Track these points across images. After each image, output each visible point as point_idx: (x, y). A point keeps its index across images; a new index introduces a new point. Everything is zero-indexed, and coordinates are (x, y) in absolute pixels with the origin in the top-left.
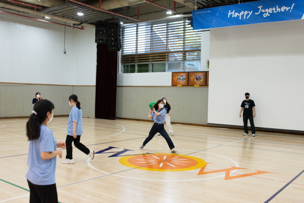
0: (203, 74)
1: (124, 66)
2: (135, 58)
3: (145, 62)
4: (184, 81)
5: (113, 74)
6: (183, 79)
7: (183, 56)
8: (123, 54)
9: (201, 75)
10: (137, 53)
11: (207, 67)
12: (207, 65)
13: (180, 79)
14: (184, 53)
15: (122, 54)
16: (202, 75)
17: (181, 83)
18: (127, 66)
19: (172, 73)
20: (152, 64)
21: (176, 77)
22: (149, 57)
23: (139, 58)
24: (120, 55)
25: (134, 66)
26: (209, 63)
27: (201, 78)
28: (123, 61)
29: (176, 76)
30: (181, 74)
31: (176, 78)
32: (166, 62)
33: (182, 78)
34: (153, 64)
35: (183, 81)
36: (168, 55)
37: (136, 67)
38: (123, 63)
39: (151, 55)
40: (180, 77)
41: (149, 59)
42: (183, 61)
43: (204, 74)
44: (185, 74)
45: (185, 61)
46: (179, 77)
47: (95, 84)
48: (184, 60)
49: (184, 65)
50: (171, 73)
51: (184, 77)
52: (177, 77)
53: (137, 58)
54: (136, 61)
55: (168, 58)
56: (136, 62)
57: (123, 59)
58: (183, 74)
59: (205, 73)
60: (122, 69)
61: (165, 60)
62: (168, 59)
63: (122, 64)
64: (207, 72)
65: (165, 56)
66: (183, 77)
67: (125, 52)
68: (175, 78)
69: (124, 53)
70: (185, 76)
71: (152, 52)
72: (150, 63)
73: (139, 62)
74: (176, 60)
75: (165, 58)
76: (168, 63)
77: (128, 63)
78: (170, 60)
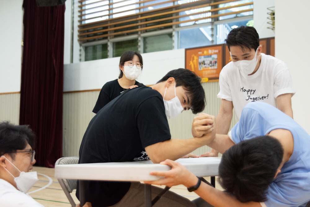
1: (86, 48)
2: (106, 28)
3: (128, 34)
4: (213, 68)
5: (54, 61)
6: (211, 62)
7: (212, 12)
8: (83, 23)
10: (111, 17)
11: (270, 26)
12: (270, 21)
13: (204, 63)
14: (213, 4)
15: (80, 21)
17: (207, 72)
18: (94, 47)
19: (186, 50)
20: (145, 39)
21: (193, 59)
22: (136, 22)
23: (115, 26)
24: (77, 24)
25: (105, 47)
26: (274, 14)
28: (83, 36)
29: (195, 58)
30: (205, 52)
31: (195, 61)
32: (174, 30)
33: (208, 61)
34: (147, 40)
35: (210, 68)
36: (177, 14)
37: (110, 49)
38: (84, 42)
39: (140, 18)
40: (205, 59)
41: (136, 27)
42: (212, 23)
44: (217, 51)
45: (216, 23)
46: (202, 59)
48: (215, 21)
49: (214, 33)
50: (182, 51)
51: (213, 59)
52: (197, 60)
53: (111, 27)
54: (109, 34)
55: (177, 20)
56: (109, 38)
57: (84, 32)
58: (210, 51)
59: (265, 42)
60: (80, 55)
61: (171, 27)
62: (177, 23)
63: (81, 45)
65: (171, 15)
66: (210, 59)
67: (87, 17)
68: (191, 63)
69: (85, 20)
70: (215, 56)
71: (142, 11)
72: (140, 35)
73: (116, 36)
74: (197, 23)
75: (171, 21)
76: (178, 32)
77: (94, 40)
78: (182, 25)
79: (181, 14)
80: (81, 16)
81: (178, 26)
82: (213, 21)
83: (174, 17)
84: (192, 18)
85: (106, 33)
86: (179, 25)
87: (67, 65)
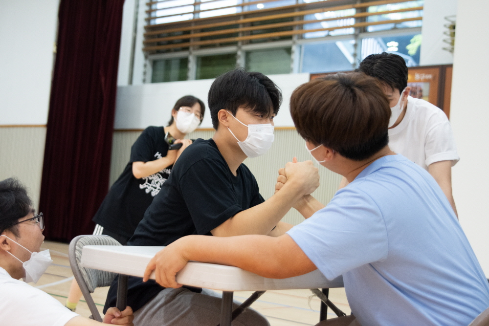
0: (429, 77)
1: (154, 63)
2: (188, 32)
3: (222, 45)
5: (103, 80)
7: (357, 18)
8: (153, 23)
9: (420, 81)
10: (197, 16)
11: (448, 46)
12: (448, 38)
14: (359, 5)
15: (148, 20)
16: (426, 81)
18: (168, 62)
19: (312, 76)
20: (248, 54)
22: (236, 26)
23: (203, 30)
24: (142, 24)
25: (184, 62)
26: (453, 27)
27: (421, 91)
28: (152, 44)
32: (294, 43)
34: (252, 56)
36: (301, 17)
37: (192, 66)
38: (152, 53)
39: (242, 20)
41: (236, 35)
42: (355, 36)
43: (434, 78)
45: (362, 35)
47: (43, 119)
48: (361, 32)
49: (358, 52)
53: (196, 31)
54: (192, 43)
55: (301, 27)
56: (191, 49)
57: (152, 37)
59: (437, 71)
60: (145, 73)
61: (290, 38)
62: (300, 32)
63: (146, 57)
64: (448, 70)
65: (292, 19)
67: (158, 14)
69: (156, 18)
71: (246, 9)
72: (240, 48)
73: (202, 47)
74: (332, 33)
75: (291, 28)
76: (301, 47)
77: (168, 51)
78: (308, 35)
79: (308, 18)
80: (149, 12)
81: (301, 37)
82: (357, 32)
83: (296, 22)
84: (325, 25)
85: (187, 40)
86: (303, 36)
87: (122, 88)
